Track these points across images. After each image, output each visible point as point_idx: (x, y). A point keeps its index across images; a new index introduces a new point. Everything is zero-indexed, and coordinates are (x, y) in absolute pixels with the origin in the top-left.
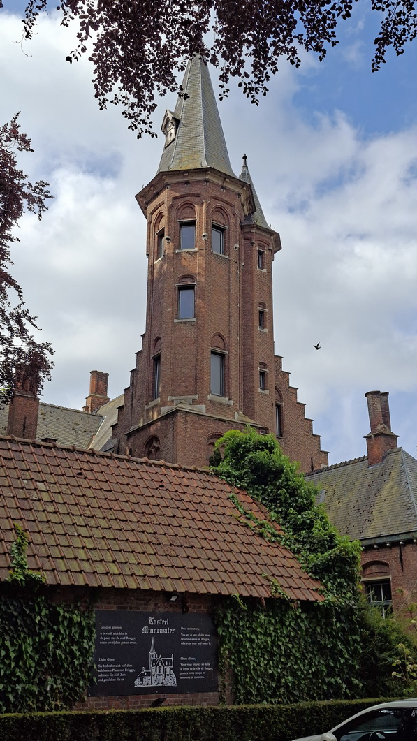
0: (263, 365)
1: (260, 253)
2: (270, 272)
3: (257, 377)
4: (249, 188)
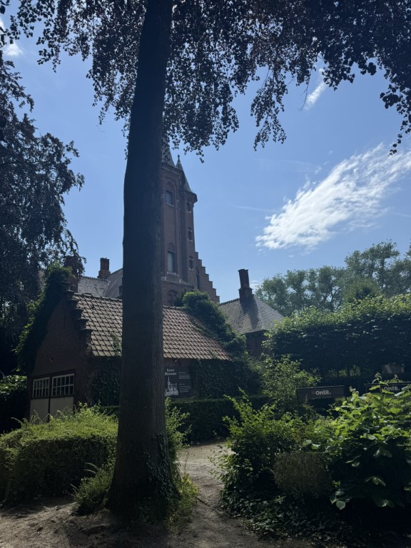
0: (191, 257)
1: (188, 204)
2: (192, 213)
3: (188, 263)
4: (183, 172)
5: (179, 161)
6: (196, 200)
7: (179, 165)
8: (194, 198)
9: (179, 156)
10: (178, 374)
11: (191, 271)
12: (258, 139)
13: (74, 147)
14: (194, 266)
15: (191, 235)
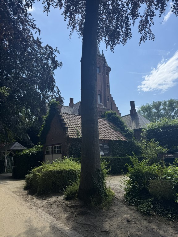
0: (108, 96)
1: (107, 72)
2: (109, 76)
3: (107, 99)
4: (104, 58)
5: (103, 53)
6: (110, 70)
7: (103, 55)
8: (109, 69)
9: (103, 51)
10: (104, 146)
11: (108, 103)
12: (141, 40)
13: (58, 50)
14: (110, 100)
15: (108, 87)
